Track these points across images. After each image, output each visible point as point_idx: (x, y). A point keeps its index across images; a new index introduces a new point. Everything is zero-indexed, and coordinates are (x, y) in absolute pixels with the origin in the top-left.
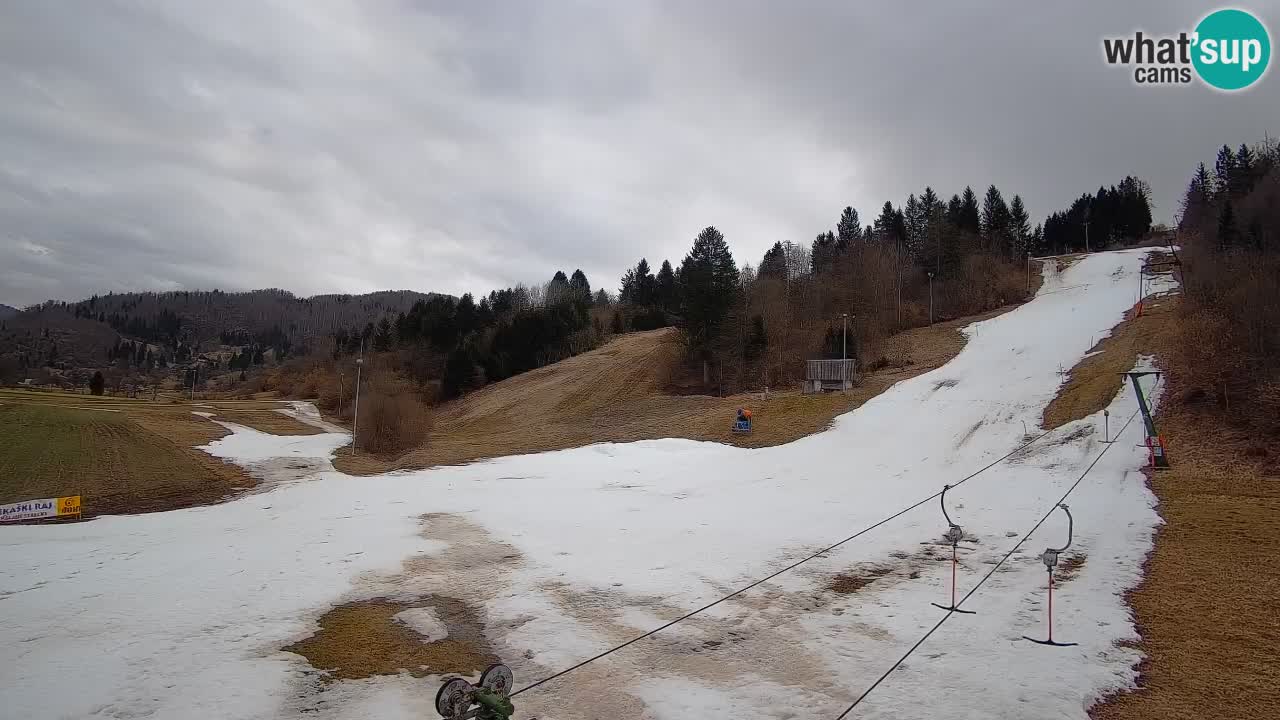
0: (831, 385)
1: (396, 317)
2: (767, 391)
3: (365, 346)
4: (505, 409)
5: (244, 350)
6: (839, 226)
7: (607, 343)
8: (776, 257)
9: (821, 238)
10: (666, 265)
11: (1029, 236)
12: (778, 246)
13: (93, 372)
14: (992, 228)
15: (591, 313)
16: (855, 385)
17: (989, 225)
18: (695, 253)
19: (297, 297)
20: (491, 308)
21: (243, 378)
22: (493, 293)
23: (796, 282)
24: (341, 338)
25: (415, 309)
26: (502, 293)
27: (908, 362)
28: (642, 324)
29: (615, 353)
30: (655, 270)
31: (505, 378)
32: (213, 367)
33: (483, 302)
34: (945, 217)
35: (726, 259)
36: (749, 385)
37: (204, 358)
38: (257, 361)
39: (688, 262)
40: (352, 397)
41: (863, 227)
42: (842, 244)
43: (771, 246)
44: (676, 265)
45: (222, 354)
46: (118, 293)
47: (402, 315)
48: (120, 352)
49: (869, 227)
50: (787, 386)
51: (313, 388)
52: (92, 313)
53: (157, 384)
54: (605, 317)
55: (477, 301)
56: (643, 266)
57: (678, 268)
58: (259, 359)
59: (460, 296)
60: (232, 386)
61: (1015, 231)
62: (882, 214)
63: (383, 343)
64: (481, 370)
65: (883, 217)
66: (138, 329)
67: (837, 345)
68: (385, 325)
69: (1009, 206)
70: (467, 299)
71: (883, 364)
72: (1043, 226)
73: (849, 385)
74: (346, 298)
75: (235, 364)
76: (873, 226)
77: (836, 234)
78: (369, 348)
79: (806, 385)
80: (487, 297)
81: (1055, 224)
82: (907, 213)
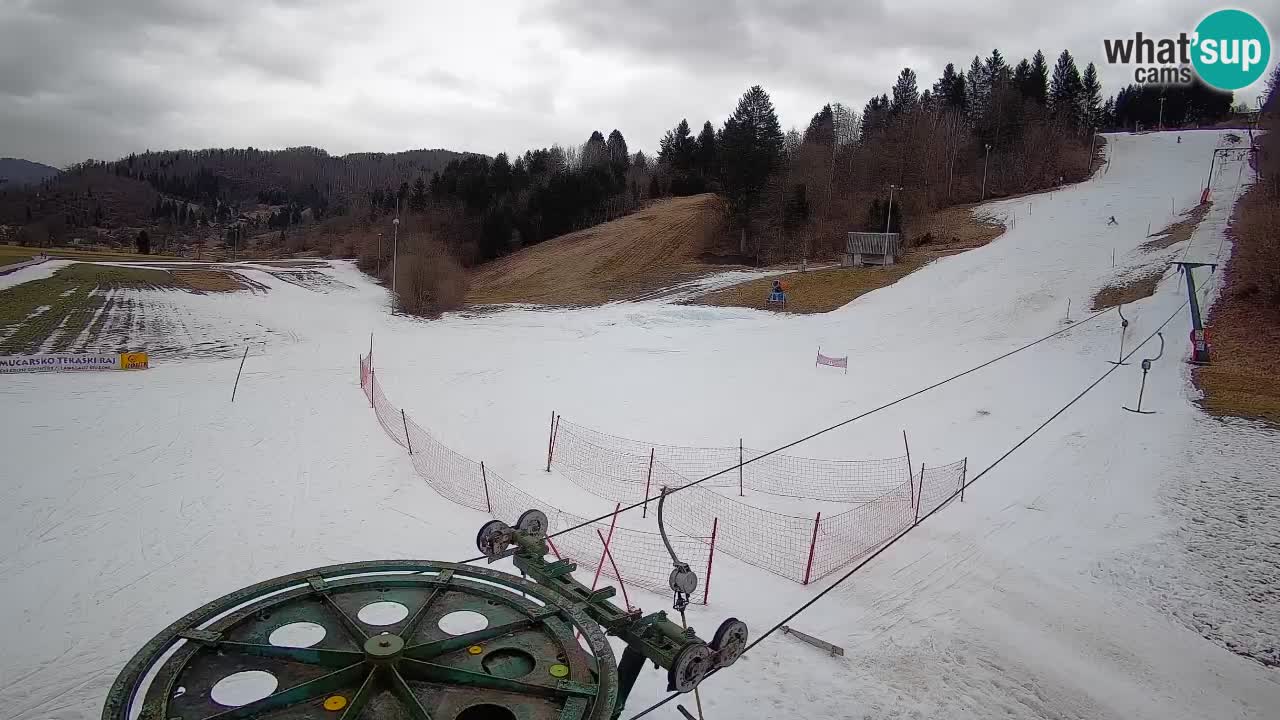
0: (872, 258)
1: (431, 177)
2: (805, 262)
3: (400, 208)
4: (541, 273)
5: (282, 209)
6: (894, 89)
7: (643, 208)
8: (824, 122)
9: (874, 101)
10: (708, 126)
11: (1098, 109)
12: (827, 109)
13: (138, 231)
14: (1059, 98)
15: (629, 176)
16: (896, 260)
17: (1056, 94)
18: (739, 114)
19: (331, 155)
20: (526, 169)
21: (283, 237)
22: (529, 153)
23: (844, 148)
24: (377, 197)
25: (448, 169)
26: (537, 153)
27: (954, 239)
28: (681, 189)
29: (650, 218)
30: (695, 132)
31: (538, 242)
32: (254, 225)
33: (518, 162)
34: (1010, 84)
35: (772, 121)
36: (785, 257)
37: (244, 217)
38: (296, 221)
39: (730, 124)
40: (390, 257)
41: (921, 91)
42: (897, 109)
43: (819, 109)
44: (719, 126)
45: (263, 212)
46: (155, 151)
47: (436, 175)
48: (161, 212)
49: (927, 91)
50: (825, 259)
51: (352, 248)
52: (131, 172)
53: (200, 243)
54: (644, 181)
55: (512, 161)
56: (684, 128)
57: (720, 131)
58: (297, 219)
59: (494, 156)
60: (273, 245)
61: (1084, 103)
62: (942, 77)
63: (418, 203)
64: (516, 233)
65: (943, 82)
66: (178, 188)
67: (882, 217)
68: (420, 185)
69: (1082, 75)
70: (502, 158)
71: (927, 240)
72: (1115, 99)
73: (890, 260)
74: (380, 156)
75: (274, 223)
76: (932, 91)
77: (891, 97)
78: (405, 209)
79: (846, 259)
80: (522, 158)
81: (1128, 97)
82: (969, 77)
